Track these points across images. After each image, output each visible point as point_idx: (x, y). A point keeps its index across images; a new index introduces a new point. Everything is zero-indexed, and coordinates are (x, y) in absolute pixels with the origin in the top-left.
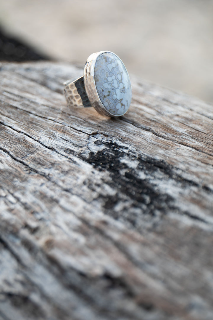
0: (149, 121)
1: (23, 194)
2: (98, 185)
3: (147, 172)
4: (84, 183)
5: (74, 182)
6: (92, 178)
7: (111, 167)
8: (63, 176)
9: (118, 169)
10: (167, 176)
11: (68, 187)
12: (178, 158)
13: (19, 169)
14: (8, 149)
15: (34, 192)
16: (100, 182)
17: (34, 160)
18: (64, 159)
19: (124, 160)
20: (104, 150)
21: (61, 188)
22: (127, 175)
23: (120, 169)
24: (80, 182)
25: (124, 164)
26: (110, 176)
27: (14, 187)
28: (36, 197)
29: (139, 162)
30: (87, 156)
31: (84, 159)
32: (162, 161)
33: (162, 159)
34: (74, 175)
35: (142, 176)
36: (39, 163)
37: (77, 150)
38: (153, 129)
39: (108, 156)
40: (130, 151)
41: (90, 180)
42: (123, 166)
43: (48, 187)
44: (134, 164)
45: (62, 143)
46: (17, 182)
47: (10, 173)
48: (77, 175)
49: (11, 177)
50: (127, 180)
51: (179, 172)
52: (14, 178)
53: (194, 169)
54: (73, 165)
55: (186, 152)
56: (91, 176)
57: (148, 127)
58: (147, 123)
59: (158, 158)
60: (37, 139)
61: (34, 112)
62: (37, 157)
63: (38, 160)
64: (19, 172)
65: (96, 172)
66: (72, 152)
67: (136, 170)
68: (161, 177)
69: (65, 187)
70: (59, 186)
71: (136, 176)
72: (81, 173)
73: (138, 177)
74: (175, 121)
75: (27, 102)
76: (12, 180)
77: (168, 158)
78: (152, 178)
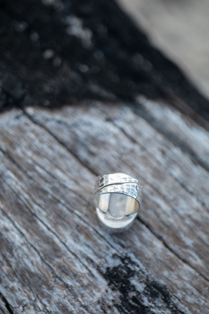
0: (163, 226)
1: (49, 302)
2: (109, 307)
3: (150, 298)
4: (99, 302)
5: (91, 299)
6: (105, 298)
7: (122, 287)
8: (82, 290)
9: (128, 291)
10: (165, 305)
11: (86, 304)
12: (178, 283)
13: (47, 276)
15: (58, 304)
16: (111, 304)
17: (60, 267)
18: (85, 271)
19: (134, 281)
20: (120, 266)
21: (79, 303)
22: (134, 299)
23: (129, 291)
24: (95, 300)
25: (133, 286)
26: (120, 297)
27: (42, 294)
28: (59, 309)
29: (146, 286)
30: (104, 271)
31: (100, 272)
32: (165, 286)
33: (165, 284)
34: (92, 291)
35: (146, 302)
36: (63, 272)
37: (97, 261)
38: (165, 237)
39: (122, 273)
40: (141, 270)
41: (103, 299)
42: (132, 289)
43: (69, 300)
44: (140, 287)
45: (84, 249)
46: (45, 289)
47: (39, 278)
48: (94, 292)
49: (40, 283)
50: (133, 304)
51: (176, 301)
52: (42, 284)
53: (189, 299)
54: (92, 280)
55: (186, 275)
56: (105, 295)
57: (161, 234)
58: (161, 229)
59: (162, 282)
61: (63, 201)
62: (63, 264)
63: (63, 268)
64: (47, 278)
65: (110, 291)
66: (92, 261)
67: (142, 294)
68: (160, 305)
69: (83, 303)
70: (78, 301)
71: (140, 301)
72: (97, 290)
73: (142, 303)
75: (57, 185)
76: (40, 286)
77: (170, 282)
78: (153, 305)
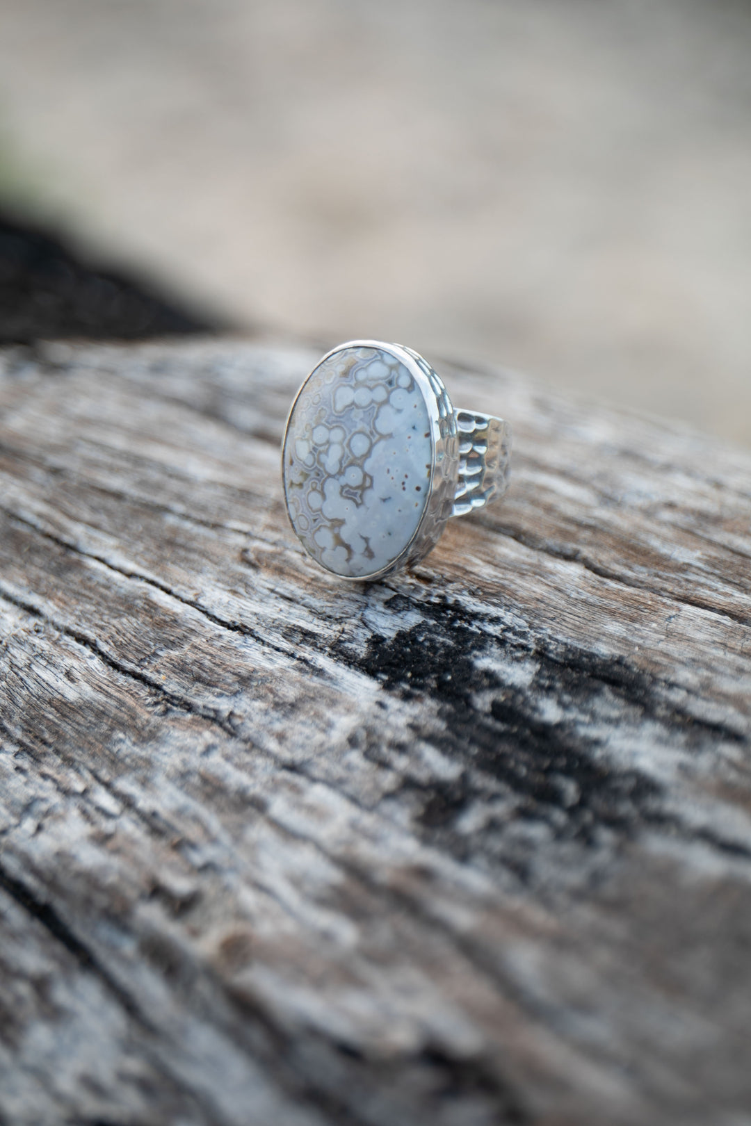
0: (572, 528)
1: (145, 783)
2: (401, 748)
3: (566, 698)
4: (353, 742)
5: (319, 737)
6: (377, 723)
7: (442, 684)
8: (278, 720)
9: (468, 691)
10: (637, 711)
11: (299, 756)
12: (672, 648)
13: (130, 701)
14: (91, 634)
15: (183, 777)
16: (405, 736)
17: (181, 668)
18: (283, 662)
19: (485, 662)
20: (419, 628)
21: (272, 761)
22: (498, 711)
23: (474, 692)
24: (337, 737)
25: (488, 674)
26: (440, 714)
27: (115, 762)
28: (188, 793)
29: (538, 666)
30: (362, 650)
31: (350, 660)
32: (619, 661)
33: (617, 652)
34: (318, 715)
35: (550, 711)
36: (198, 679)
37: (328, 631)
38: (586, 552)
39: (433, 648)
40: (508, 629)
41: (370, 731)
42: (485, 682)
43: (228, 758)
44: (520, 674)
45: (274, 610)
46: (126, 745)
47: (101, 714)
48: (329, 714)
49: (104, 728)
50: (500, 726)
51: (677, 697)
52: (112, 729)
53: (728, 686)
54: (315, 682)
55: (699, 629)
56: (376, 717)
57: (570, 547)
58: (565, 534)
59: (604, 650)
60: (190, 596)
61: (179, 508)
62: (191, 657)
63: (195, 668)
64: (130, 709)
65: (393, 703)
66: (309, 637)
67: (529, 693)
68: (615, 713)
69: (286, 755)
70: (267, 754)
71: (528, 712)
72: (340, 708)
73: (536, 716)
74: (663, 523)
75: (155, 476)
76: (107, 737)
77: (637, 649)
78: (585, 718)
